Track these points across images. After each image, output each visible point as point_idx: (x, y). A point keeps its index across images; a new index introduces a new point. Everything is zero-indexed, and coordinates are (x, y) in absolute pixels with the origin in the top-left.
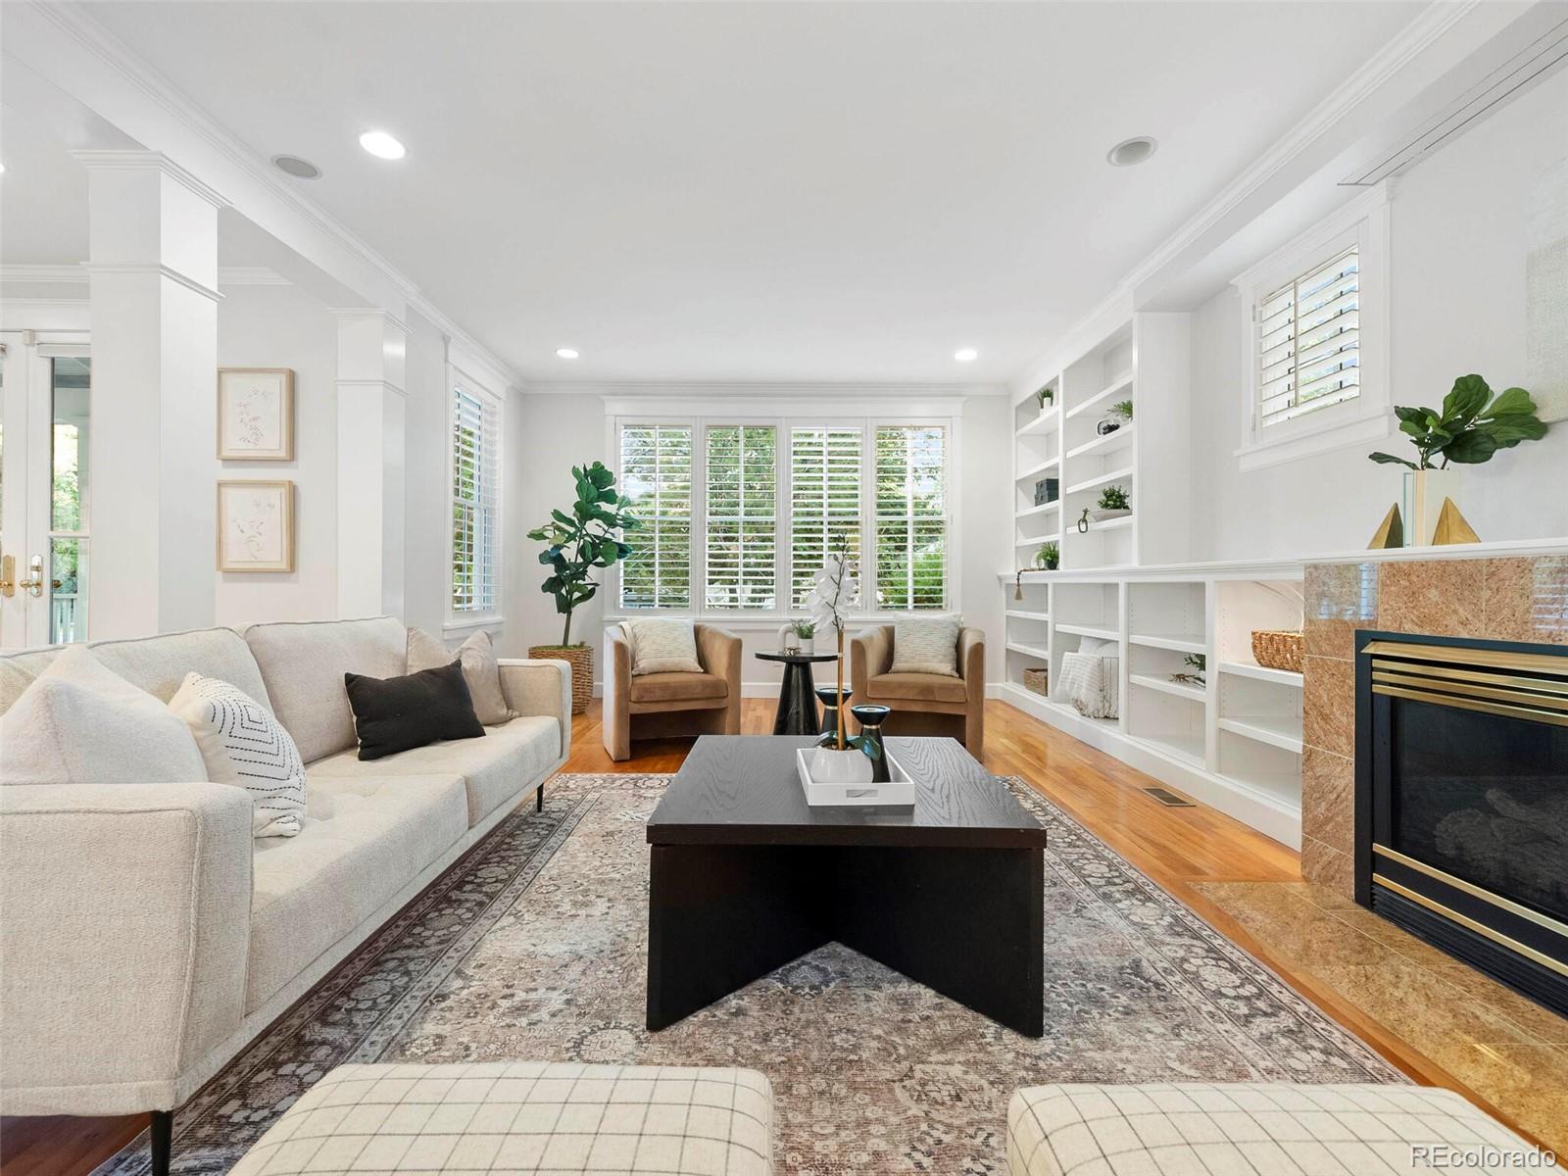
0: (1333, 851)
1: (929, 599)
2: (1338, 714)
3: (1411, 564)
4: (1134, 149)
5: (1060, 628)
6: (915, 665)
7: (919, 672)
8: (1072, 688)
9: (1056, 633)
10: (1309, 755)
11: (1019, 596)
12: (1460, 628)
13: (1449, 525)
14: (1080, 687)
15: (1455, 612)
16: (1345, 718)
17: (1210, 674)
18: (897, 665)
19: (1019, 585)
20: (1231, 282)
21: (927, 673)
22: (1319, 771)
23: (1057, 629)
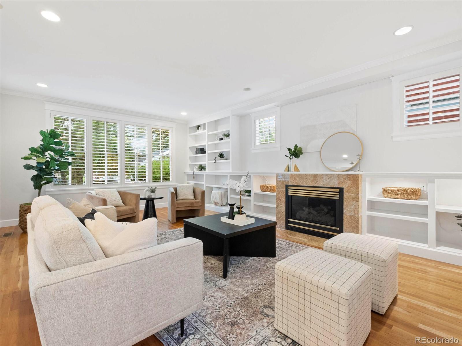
0: (282, 222)
1: (166, 178)
2: (282, 199)
3: (294, 174)
4: (248, 89)
5: (207, 185)
6: (185, 197)
7: (185, 199)
8: (215, 199)
9: (206, 187)
10: (277, 207)
11: (194, 178)
12: (301, 184)
13: (296, 169)
14: (217, 199)
15: (301, 182)
16: (284, 199)
17: (252, 194)
18: (179, 198)
19: (194, 175)
20: (250, 114)
21: (187, 199)
22: (279, 209)
23: (207, 186)
